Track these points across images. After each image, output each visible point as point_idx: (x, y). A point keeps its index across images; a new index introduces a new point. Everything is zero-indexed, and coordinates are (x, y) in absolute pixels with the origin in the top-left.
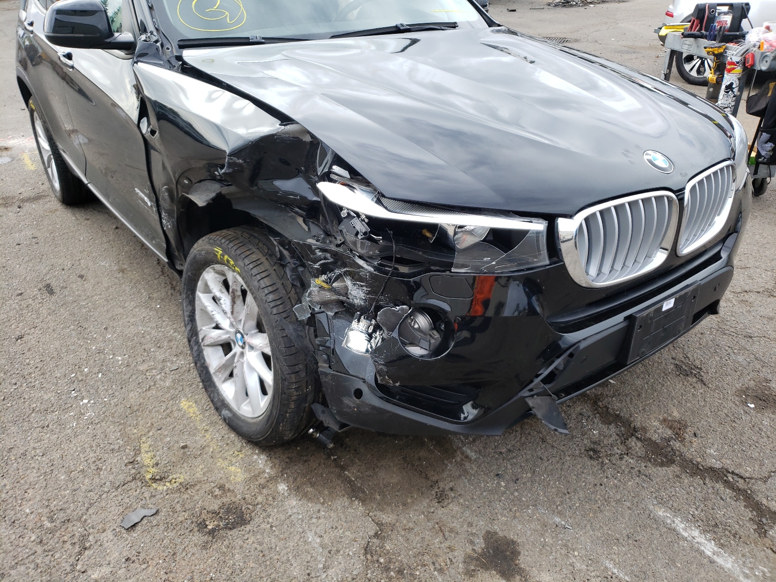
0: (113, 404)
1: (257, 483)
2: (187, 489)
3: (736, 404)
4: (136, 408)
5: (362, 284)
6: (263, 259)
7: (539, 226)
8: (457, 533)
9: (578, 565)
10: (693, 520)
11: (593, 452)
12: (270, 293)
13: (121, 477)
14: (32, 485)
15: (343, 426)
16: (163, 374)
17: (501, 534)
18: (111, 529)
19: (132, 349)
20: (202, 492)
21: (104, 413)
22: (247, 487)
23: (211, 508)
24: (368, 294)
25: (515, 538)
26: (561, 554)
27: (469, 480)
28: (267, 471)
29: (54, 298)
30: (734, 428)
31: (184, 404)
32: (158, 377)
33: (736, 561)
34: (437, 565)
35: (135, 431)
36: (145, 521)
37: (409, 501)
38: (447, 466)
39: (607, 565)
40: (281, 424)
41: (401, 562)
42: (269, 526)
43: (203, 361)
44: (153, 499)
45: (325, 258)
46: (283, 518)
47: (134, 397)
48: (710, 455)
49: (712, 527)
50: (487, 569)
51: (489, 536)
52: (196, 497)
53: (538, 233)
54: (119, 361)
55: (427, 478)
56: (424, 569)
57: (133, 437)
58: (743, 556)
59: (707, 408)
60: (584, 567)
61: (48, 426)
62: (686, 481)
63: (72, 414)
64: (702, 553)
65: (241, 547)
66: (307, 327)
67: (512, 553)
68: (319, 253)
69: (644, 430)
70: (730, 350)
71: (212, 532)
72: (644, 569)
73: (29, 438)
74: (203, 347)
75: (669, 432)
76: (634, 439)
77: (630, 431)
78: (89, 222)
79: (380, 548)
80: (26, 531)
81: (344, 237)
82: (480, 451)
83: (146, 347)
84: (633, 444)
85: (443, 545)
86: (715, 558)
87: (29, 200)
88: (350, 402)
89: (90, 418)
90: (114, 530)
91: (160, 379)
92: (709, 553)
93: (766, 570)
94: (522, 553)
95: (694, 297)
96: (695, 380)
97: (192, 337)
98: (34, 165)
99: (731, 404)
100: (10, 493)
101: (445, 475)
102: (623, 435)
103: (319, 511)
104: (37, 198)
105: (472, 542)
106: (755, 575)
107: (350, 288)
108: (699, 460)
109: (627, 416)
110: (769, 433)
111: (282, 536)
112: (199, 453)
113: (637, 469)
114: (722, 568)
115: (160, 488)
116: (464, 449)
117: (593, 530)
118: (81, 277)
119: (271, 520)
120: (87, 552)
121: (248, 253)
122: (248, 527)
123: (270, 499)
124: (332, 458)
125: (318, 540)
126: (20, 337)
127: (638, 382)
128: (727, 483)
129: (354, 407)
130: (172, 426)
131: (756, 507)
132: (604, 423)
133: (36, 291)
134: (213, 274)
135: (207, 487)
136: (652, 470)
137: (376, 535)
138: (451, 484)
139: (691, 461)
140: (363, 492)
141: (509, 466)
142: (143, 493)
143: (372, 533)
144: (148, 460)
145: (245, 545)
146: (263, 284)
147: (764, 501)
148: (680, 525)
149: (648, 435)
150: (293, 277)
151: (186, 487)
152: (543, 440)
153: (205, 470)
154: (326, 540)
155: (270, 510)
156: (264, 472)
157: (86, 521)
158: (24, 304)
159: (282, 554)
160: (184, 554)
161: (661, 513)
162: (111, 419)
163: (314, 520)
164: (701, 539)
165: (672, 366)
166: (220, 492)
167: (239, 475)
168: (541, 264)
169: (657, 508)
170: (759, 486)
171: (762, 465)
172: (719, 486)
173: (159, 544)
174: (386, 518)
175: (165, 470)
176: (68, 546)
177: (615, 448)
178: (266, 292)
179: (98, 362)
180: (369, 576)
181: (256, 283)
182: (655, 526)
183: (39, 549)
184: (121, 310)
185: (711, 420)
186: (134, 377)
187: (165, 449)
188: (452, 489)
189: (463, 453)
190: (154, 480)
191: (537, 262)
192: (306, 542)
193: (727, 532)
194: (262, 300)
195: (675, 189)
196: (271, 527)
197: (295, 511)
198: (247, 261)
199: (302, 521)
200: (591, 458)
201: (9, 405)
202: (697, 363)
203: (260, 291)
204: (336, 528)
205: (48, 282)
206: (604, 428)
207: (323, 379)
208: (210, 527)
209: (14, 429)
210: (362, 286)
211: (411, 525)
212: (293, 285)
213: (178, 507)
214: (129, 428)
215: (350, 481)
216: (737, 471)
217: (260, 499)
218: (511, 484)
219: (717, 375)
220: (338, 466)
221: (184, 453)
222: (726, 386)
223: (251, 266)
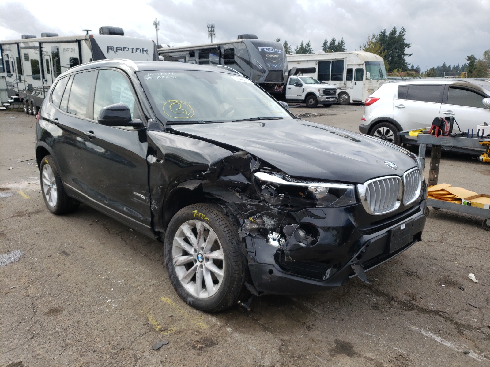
0: (125, 301)
1: (215, 328)
2: (180, 333)
3: (437, 286)
4: (138, 302)
5: (273, 217)
6: (219, 213)
7: (351, 187)
8: (321, 341)
9: (381, 349)
10: (429, 330)
11: (376, 307)
12: (225, 227)
13: (143, 330)
14: (98, 336)
15: (260, 293)
16: (146, 287)
17: (342, 340)
18: (148, 351)
19: (124, 277)
20: (188, 334)
21: (121, 305)
22: (211, 331)
23: (196, 340)
24: (276, 221)
25: (350, 341)
26: (372, 346)
27: (320, 321)
28: (219, 323)
29: (70, 257)
30: (438, 294)
31: (163, 299)
32: (145, 288)
33: (452, 343)
34: (316, 354)
35: (142, 311)
36: (164, 347)
37: (294, 330)
38: (307, 316)
39: (395, 348)
40: (229, 295)
41: (299, 354)
42: (228, 345)
43: (175, 275)
44: (164, 338)
45: (252, 209)
46: (234, 341)
47: (135, 297)
48: (430, 305)
49: (438, 332)
50: (340, 354)
51: (337, 342)
52: (186, 336)
53: (351, 190)
54: (120, 283)
55: (299, 321)
56: (310, 355)
57: (142, 314)
58: (455, 341)
59: (424, 288)
60: (384, 350)
61: (94, 312)
62: (422, 316)
63: (104, 306)
64: (436, 341)
65: (217, 354)
66: (242, 243)
67: (350, 347)
68: (249, 207)
69: (397, 298)
70: (428, 265)
71: (200, 349)
72: (412, 349)
73: (86, 317)
74: (175, 267)
75: (409, 298)
76: (393, 301)
77: (390, 299)
78: (73, 223)
79: (287, 349)
80: (102, 354)
81: (264, 197)
82: (322, 310)
83: (132, 276)
84: (393, 303)
85: (316, 346)
86: (442, 343)
87: (33, 213)
88: (266, 277)
89: (115, 307)
90: (149, 351)
91: (146, 289)
92: (439, 341)
93: (466, 346)
94: (354, 347)
95: (413, 225)
96: (415, 277)
97: (169, 262)
98: (28, 196)
99: (434, 286)
100: (87, 340)
101: (308, 320)
102: (387, 300)
103: (251, 337)
104: (37, 212)
105: (329, 344)
106: (462, 348)
107: (265, 221)
108: (426, 307)
109: (388, 293)
110: (454, 296)
111: (236, 348)
112: (180, 318)
113: (398, 313)
114: (446, 346)
115: (166, 333)
116: (314, 309)
117: (385, 336)
118: (81, 247)
119: (228, 343)
120: (139, 361)
121: (212, 211)
122: (218, 346)
123: (224, 334)
124: (250, 316)
125: (255, 348)
126: (60, 275)
127: (389, 279)
128: (440, 315)
129: (269, 279)
130: (161, 309)
131: (456, 324)
132: (377, 296)
133: (58, 255)
134: (187, 225)
135: (190, 332)
136: (405, 313)
137: (282, 345)
138: (312, 323)
139: (422, 308)
140: (270, 329)
141: (338, 315)
142: (157, 336)
143: (280, 344)
144: (155, 323)
145: (219, 353)
146: (221, 223)
147: (459, 321)
148: (424, 333)
149: (399, 299)
150: (233, 221)
151: (179, 332)
152: (351, 304)
153: (186, 325)
154: (259, 348)
155: (225, 339)
156: (217, 324)
157: (132, 348)
158: (54, 260)
159: (239, 355)
160: (190, 358)
161: (414, 328)
162: (126, 307)
163: (250, 341)
164: (435, 336)
165: (403, 272)
166: (198, 334)
167: (204, 326)
168: (353, 203)
169: (411, 326)
170: (455, 316)
171: (454, 308)
172: (437, 317)
173: (175, 355)
174: (286, 338)
175: (165, 326)
176: (128, 358)
177: (386, 305)
178: (223, 227)
179: (108, 284)
180: (285, 360)
181: (218, 223)
182: (412, 333)
183: (113, 361)
184: (111, 261)
185: (427, 292)
186: (131, 289)
187: (161, 318)
188: (313, 325)
189: (314, 311)
190: (161, 330)
191: (351, 202)
192: (249, 350)
193: (445, 333)
194: (221, 230)
195: (400, 175)
196: (229, 345)
197: (239, 338)
198: (212, 214)
199: (244, 342)
200: (375, 309)
201: (68, 304)
202: (415, 270)
203: (220, 226)
204: (262, 343)
205: (64, 250)
206: (378, 298)
207: (251, 268)
208: (198, 347)
209: (75, 314)
210: (273, 218)
211: (298, 340)
212: (234, 224)
213: (178, 340)
214: (138, 310)
215: (262, 325)
216: (444, 311)
217: (219, 335)
218: (341, 322)
219: (425, 275)
220: (254, 320)
221: (172, 319)
222: (430, 279)
223: (214, 216)
